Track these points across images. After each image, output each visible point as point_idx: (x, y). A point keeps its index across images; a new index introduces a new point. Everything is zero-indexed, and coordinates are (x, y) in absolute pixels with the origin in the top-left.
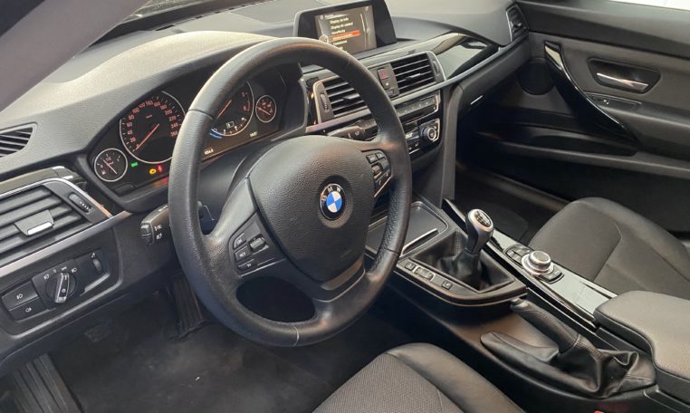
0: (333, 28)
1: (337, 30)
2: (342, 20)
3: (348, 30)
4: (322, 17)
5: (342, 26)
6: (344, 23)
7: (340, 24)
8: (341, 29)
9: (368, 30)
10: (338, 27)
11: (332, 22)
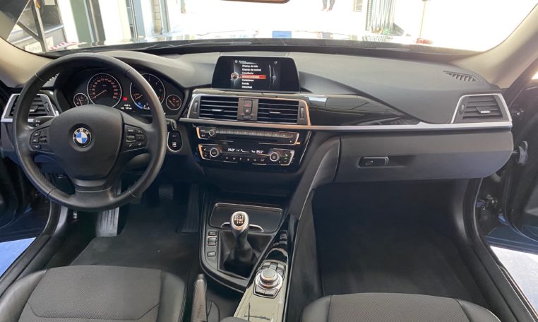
0: (243, 69)
1: (247, 71)
2: (252, 66)
3: (256, 73)
4: (236, 61)
5: (252, 70)
6: (253, 68)
7: (250, 68)
8: (250, 72)
9: (274, 77)
10: (249, 70)
11: (243, 66)
